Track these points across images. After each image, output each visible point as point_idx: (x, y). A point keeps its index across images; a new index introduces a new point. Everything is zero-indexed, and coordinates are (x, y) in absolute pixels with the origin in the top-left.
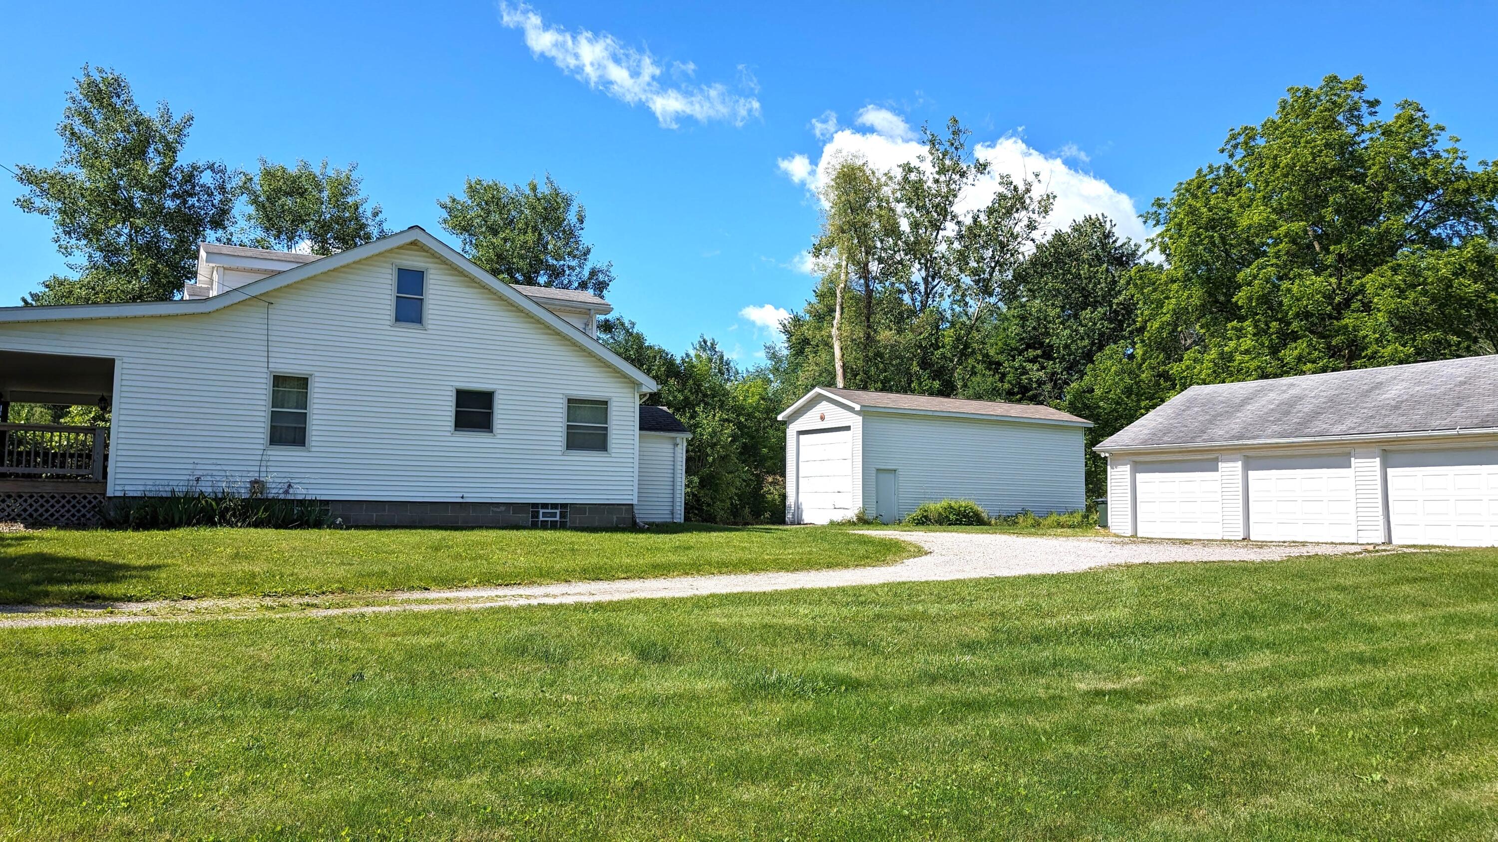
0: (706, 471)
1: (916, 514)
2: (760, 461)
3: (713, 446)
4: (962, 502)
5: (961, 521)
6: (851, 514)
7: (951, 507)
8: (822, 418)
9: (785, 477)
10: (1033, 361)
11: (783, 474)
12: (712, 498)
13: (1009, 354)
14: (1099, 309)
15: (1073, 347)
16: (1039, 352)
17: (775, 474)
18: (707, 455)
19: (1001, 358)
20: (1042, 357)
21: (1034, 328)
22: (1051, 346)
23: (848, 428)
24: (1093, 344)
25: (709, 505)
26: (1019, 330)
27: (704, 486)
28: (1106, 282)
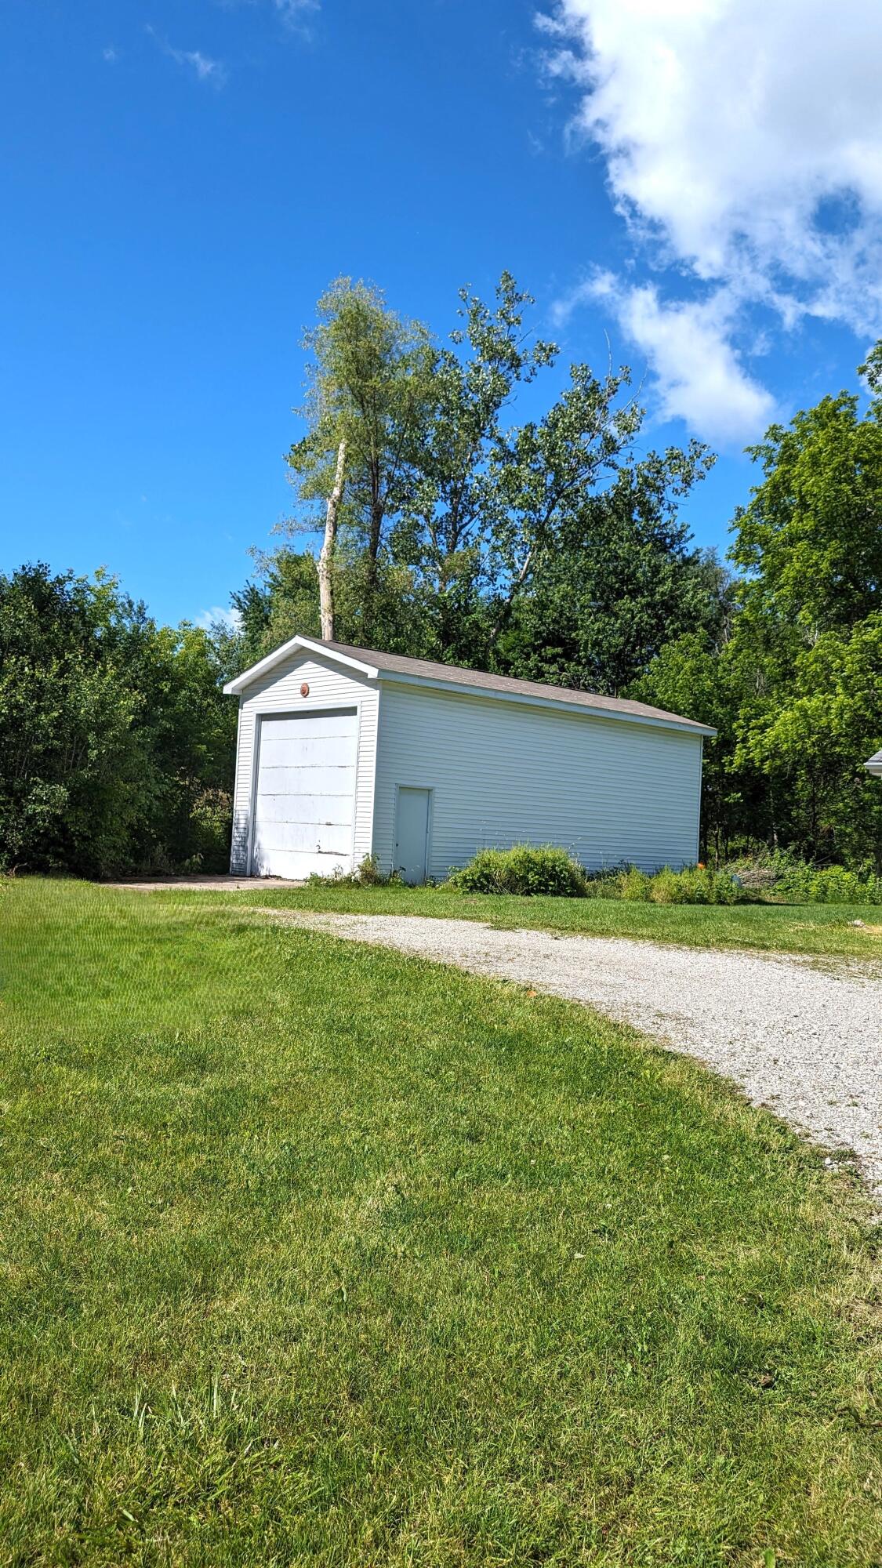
0: (86, 774)
1: (471, 870)
2: (194, 765)
3: (101, 729)
4: (548, 852)
5: (547, 886)
6: (350, 866)
7: (530, 861)
8: (305, 692)
9: (232, 794)
10: (552, 660)
11: (230, 788)
12: (90, 827)
13: (522, 651)
14: (639, 600)
15: (605, 645)
16: (559, 650)
17: (216, 788)
18: (88, 746)
19: (511, 656)
20: (561, 656)
21: (555, 621)
22: (575, 642)
23: (351, 711)
24: (627, 642)
25: (85, 839)
26: (535, 621)
27: (78, 805)
28: (649, 565)
